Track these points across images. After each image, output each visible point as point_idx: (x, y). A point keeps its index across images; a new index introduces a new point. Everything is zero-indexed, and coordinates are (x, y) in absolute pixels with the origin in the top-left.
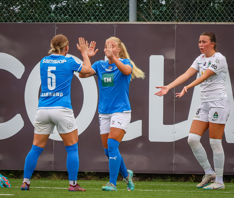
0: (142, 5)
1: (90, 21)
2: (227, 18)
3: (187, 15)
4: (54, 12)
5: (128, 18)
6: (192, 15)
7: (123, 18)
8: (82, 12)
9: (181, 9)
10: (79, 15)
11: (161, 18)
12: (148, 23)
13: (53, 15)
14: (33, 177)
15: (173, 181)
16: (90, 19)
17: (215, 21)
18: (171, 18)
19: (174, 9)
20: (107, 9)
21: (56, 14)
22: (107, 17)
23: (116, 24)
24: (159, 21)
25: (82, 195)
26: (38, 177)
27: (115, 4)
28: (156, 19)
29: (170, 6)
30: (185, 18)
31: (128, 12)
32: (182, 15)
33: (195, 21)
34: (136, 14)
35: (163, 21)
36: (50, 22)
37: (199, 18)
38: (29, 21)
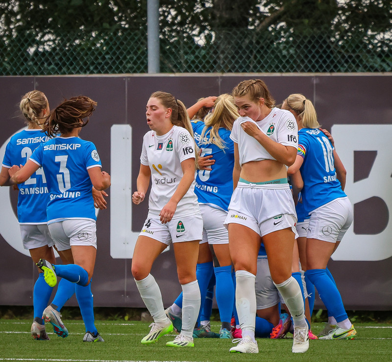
0: (168, 47)
1: (88, 72)
2: (299, 66)
3: (237, 62)
4: (33, 60)
5: (146, 68)
6: (244, 62)
7: (139, 68)
8: (75, 59)
9: (228, 53)
10: (71, 64)
11: (197, 67)
12: (178, 75)
13: (31, 63)
16: (88, 69)
17: (280, 71)
18: (212, 67)
19: (217, 53)
21: (36, 63)
22: (114, 66)
23: (128, 77)
24: (193, 71)
26: (9, 315)
27: (126, 47)
28: (190, 69)
29: (210, 48)
30: (234, 68)
31: (146, 59)
32: (230, 62)
33: (249, 72)
34: (159, 61)
35: (200, 71)
36: (26, 75)
37: (255, 67)
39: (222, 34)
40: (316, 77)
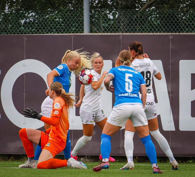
0: (94, 19)
1: (52, 33)
3: (130, 27)
4: (24, 26)
5: (83, 30)
6: (134, 27)
7: (79, 31)
8: (46, 25)
10: (44, 28)
11: (109, 30)
12: (99, 34)
13: (22, 28)
14: (8, 159)
15: (120, 162)
16: (53, 31)
17: (153, 32)
18: (117, 30)
19: (120, 22)
20: (66, 23)
21: (25, 28)
22: (66, 29)
23: (73, 35)
24: (107, 32)
25: (48, 173)
26: (12, 159)
27: (72, 19)
28: (105, 31)
29: (116, 20)
30: (128, 30)
31: (83, 25)
32: (126, 27)
33: (137, 32)
34: (89, 27)
35: (111, 32)
36: (20, 34)
37: (139, 30)
38: (3, 33)
39: (122, 12)
40: (171, 35)
